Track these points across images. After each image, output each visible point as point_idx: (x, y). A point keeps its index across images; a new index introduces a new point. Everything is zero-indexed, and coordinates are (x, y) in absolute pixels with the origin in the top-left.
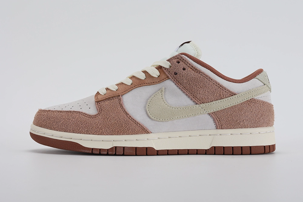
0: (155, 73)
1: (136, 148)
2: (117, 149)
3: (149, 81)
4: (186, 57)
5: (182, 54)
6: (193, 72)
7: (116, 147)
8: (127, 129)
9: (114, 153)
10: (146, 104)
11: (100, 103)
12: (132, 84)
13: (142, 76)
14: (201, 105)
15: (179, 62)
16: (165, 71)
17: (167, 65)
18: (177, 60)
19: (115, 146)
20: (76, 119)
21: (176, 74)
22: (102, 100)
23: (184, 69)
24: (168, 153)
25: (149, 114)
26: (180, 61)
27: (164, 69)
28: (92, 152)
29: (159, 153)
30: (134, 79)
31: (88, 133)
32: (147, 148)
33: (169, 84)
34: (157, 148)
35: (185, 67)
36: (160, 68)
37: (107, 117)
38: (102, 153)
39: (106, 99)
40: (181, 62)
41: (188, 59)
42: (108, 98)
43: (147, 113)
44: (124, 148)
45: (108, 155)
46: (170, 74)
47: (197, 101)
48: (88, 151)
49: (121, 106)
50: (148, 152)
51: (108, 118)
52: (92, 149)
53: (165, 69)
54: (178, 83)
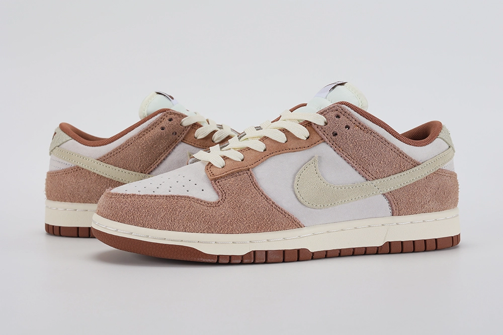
0: (302, 133)
1: (284, 251)
2: (258, 255)
3: (293, 144)
4: (349, 109)
5: (342, 103)
6: (362, 131)
7: (254, 252)
8: (271, 222)
9: (253, 261)
10: (294, 182)
11: (218, 182)
12: (265, 150)
13: (281, 138)
14: (374, 182)
15: (338, 117)
16: (317, 129)
17: (320, 121)
18: (336, 113)
19: (254, 250)
20: (186, 209)
21: (335, 134)
22: (221, 177)
23: (348, 127)
24: (326, 255)
25: (300, 198)
26: (340, 114)
27: (315, 127)
28: (218, 261)
29: (314, 256)
30: (268, 142)
31: (209, 230)
32: (298, 250)
33: (324, 150)
34: (312, 249)
35: (348, 124)
36: (308, 124)
37: (238, 206)
38: (233, 261)
39: (228, 174)
40: (342, 116)
41: (352, 111)
42: (232, 173)
43: (296, 196)
44: (266, 252)
45: (242, 263)
46: (326, 135)
47: (368, 177)
48: (212, 260)
49: (256, 186)
50: (300, 256)
51: (240, 207)
52: (218, 256)
53: (318, 126)
54: (339, 148)
